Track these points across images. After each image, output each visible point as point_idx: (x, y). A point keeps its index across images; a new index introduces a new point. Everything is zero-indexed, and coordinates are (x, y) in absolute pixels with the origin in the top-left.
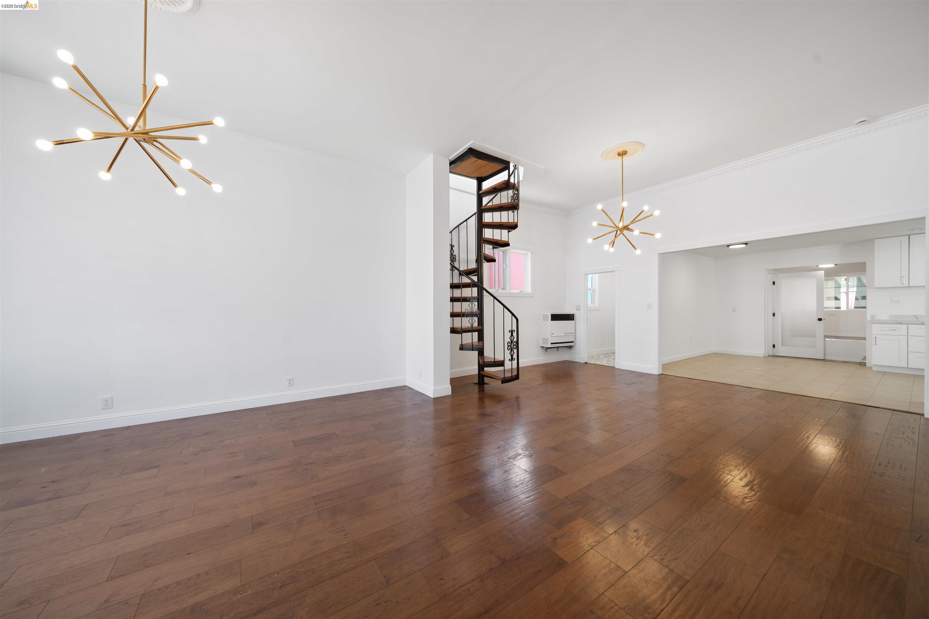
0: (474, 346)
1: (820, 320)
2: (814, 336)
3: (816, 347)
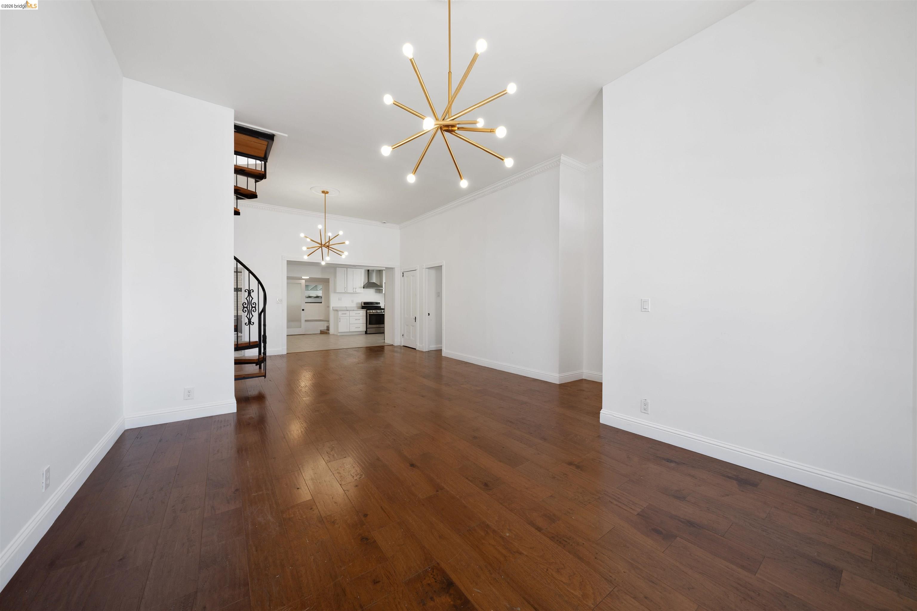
0: (251, 343)
1: (303, 310)
2: (300, 320)
3: (301, 327)
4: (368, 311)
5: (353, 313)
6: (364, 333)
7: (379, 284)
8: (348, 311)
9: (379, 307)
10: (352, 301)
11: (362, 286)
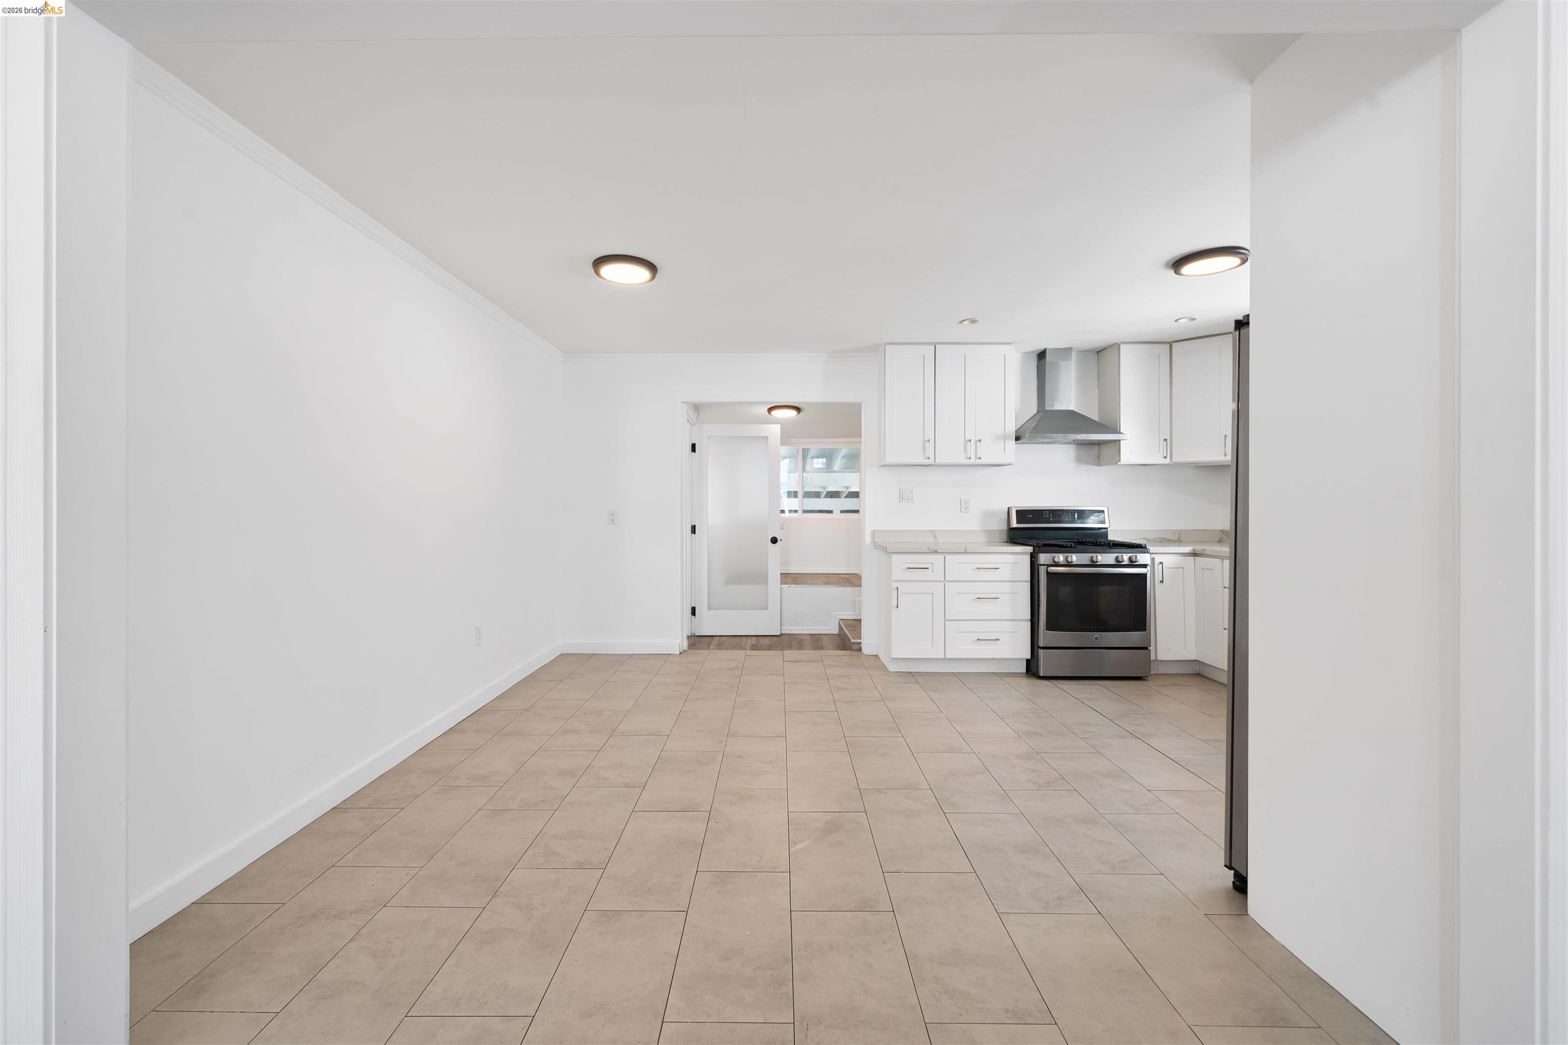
1: (774, 540)
2: (763, 579)
3: (767, 609)
4: (1044, 558)
5: (959, 566)
6: (1023, 669)
7: (1095, 417)
8: (936, 552)
9: (1096, 535)
10: (964, 506)
11: (1012, 428)
